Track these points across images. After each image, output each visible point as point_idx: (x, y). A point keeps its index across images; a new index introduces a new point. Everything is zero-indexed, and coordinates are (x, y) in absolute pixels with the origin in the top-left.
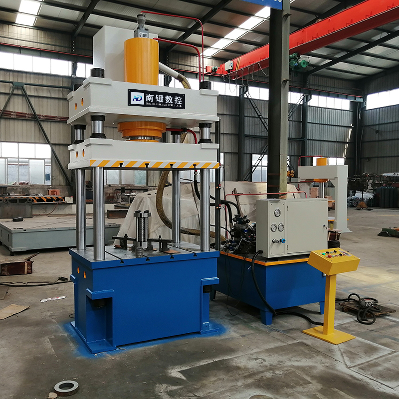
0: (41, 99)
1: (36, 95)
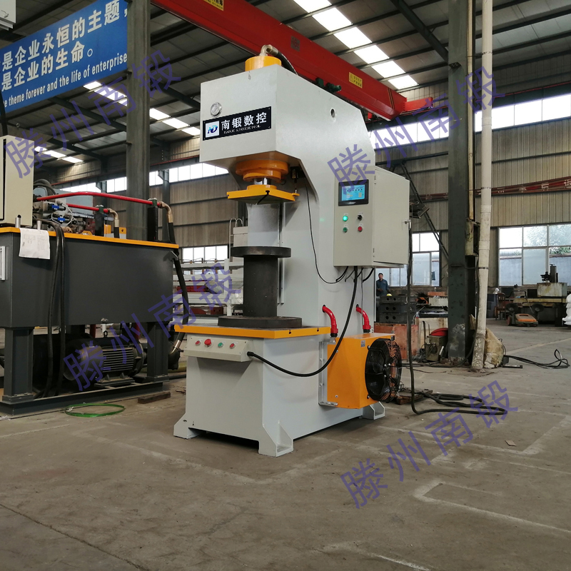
0: (427, 174)
1: (422, 169)
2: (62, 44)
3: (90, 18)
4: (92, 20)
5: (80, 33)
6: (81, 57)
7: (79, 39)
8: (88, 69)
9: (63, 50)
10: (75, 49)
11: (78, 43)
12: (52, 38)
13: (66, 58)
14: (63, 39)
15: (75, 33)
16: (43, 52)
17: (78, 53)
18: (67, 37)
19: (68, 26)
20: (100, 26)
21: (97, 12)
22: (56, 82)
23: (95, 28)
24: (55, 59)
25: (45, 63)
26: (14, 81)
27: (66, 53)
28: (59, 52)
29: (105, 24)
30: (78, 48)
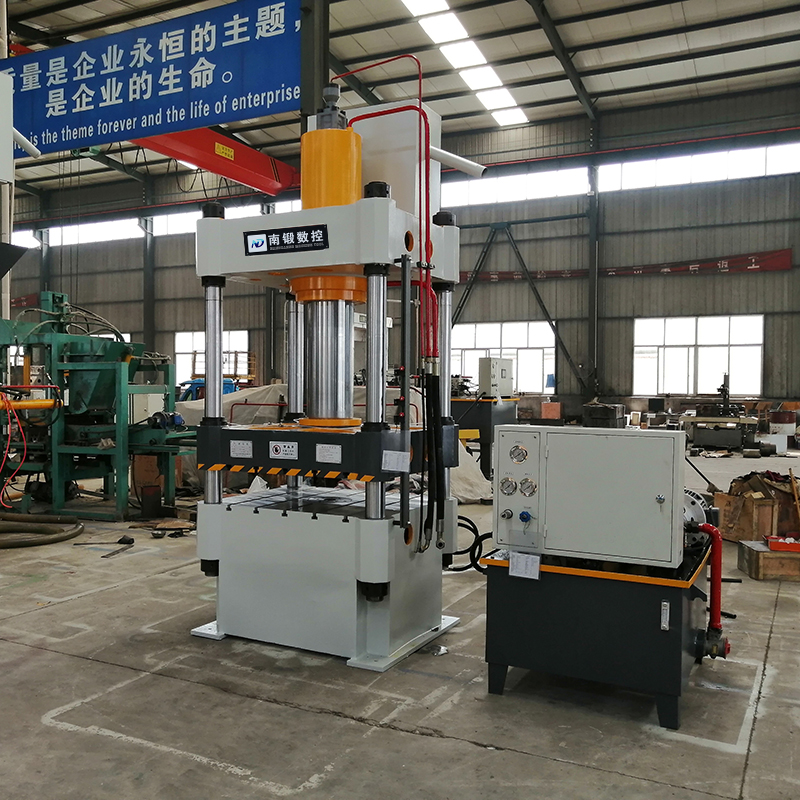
0: (539, 244)
1: (532, 237)
2: (169, 58)
3: (226, 25)
4: (232, 28)
5: (207, 44)
6: (210, 81)
7: (204, 54)
8: (224, 102)
9: (172, 67)
10: (197, 67)
11: (202, 60)
12: (149, 46)
13: (178, 80)
14: (171, 51)
15: (197, 44)
16: (131, 65)
17: (203, 74)
18: (181, 49)
19: (182, 31)
20: (248, 38)
21: (240, 17)
22: (160, 114)
23: (236, 41)
24: (156, 79)
25: (135, 83)
26: (71, 105)
27: (180, 72)
28: (165, 70)
29: (257, 37)
30: (203, 68)
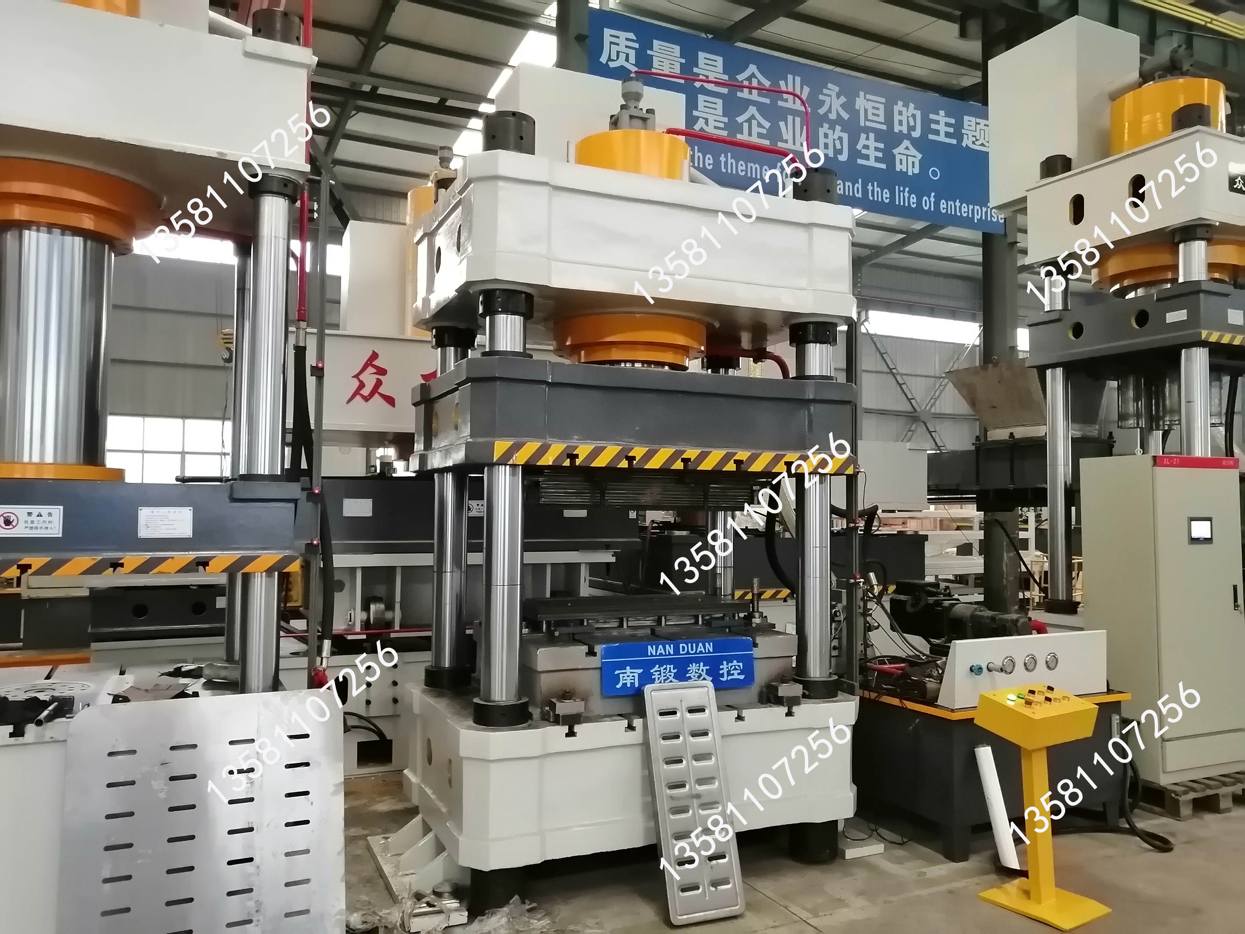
2: (868, 124)
3: (932, 116)
4: (938, 122)
5: (912, 128)
6: (916, 170)
7: (908, 137)
8: (932, 200)
9: (872, 136)
10: (901, 149)
11: (906, 143)
12: (843, 99)
13: (880, 155)
14: (870, 117)
15: (901, 123)
16: (822, 111)
17: (908, 160)
18: (882, 119)
19: (883, 100)
20: (954, 142)
21: (947, 115)
22: (859, 185)
23: (942, 138)
24: (853, 142)
25: (825, 136)
26: (733, 127)
27: (882, 146)
28: (863, 136)
29: (964, 145)
30: (907, 152)
